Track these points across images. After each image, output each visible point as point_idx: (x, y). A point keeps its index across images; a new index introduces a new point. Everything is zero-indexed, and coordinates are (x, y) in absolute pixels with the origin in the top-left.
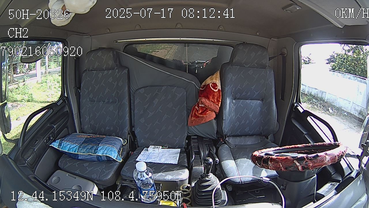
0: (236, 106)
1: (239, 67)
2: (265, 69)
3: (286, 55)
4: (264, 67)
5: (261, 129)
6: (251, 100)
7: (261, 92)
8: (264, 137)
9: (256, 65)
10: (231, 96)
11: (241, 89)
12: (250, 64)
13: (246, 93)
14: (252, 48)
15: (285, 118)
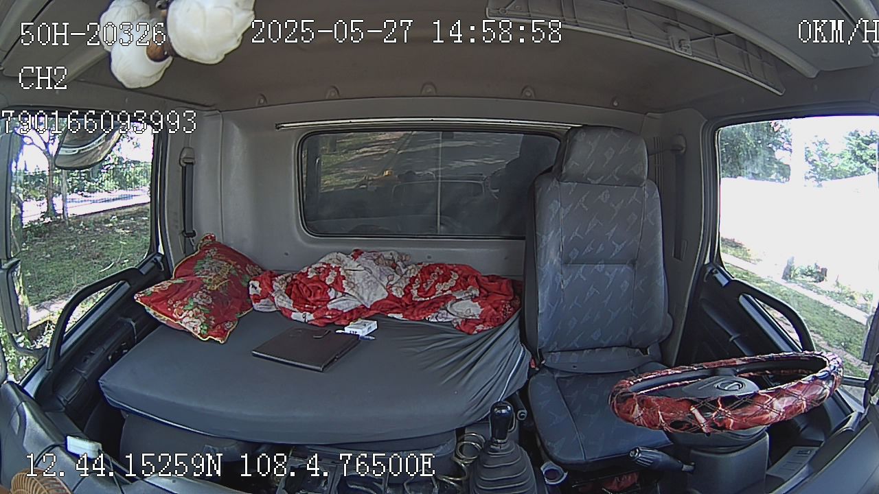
0: (569, 279)
1: (576, 184)
2: (639, 186)
3: (683, 151)
4: (635, 182)
5: (630, 333)
6: (605, 264)
7: (630, 244)
8: (637, 350)
9: (618, 179)
10: (558, 257)
11: (582, 238)
12: (602, 177)
13: (592, 247)
14: (607, 137)
15: (684, 304)
